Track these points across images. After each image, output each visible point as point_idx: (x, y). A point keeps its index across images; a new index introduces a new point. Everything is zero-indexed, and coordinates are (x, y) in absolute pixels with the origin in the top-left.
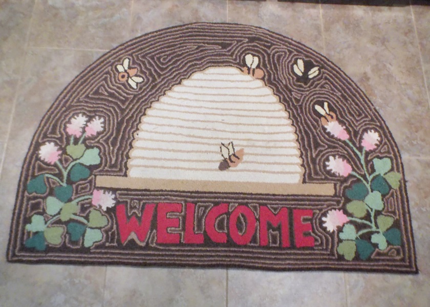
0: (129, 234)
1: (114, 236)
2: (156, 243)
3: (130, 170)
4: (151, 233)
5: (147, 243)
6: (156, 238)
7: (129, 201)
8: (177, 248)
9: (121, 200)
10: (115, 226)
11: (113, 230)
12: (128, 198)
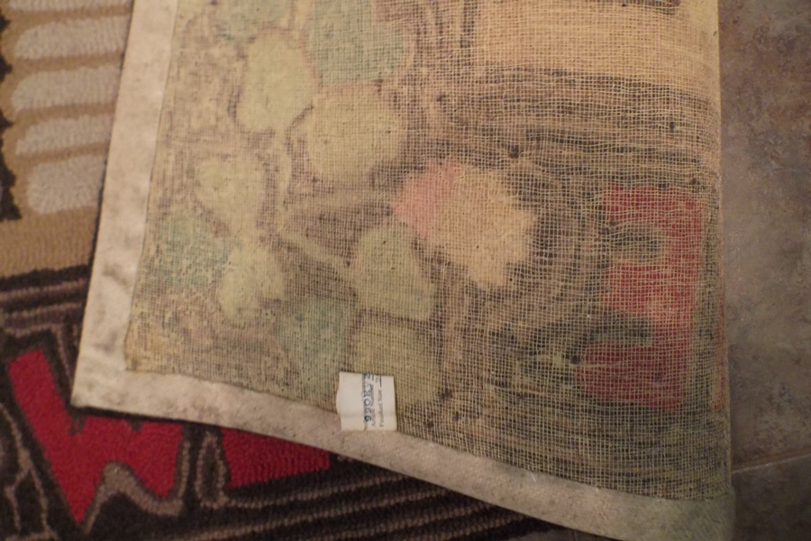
0: (99, 479)
1: (34, 501)
2: (231, 491)
3: (26, 183)
4: (194, 451)
5: (190, 499)
6: (222, 470)
7: (57, 329)
8: (329, 491)
9: (19, 333)
10: (24, 456)
11: (20, 477)
12: (53, 318)
